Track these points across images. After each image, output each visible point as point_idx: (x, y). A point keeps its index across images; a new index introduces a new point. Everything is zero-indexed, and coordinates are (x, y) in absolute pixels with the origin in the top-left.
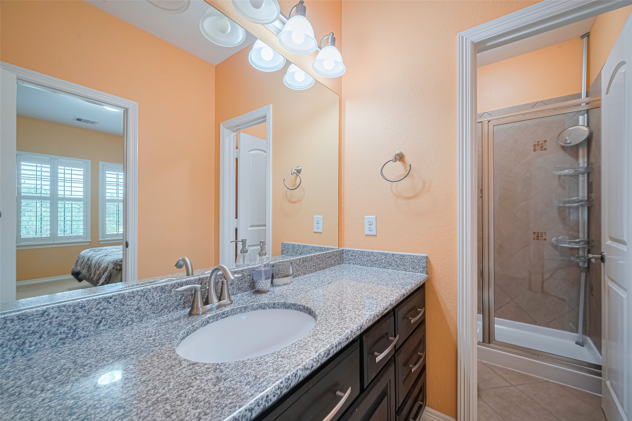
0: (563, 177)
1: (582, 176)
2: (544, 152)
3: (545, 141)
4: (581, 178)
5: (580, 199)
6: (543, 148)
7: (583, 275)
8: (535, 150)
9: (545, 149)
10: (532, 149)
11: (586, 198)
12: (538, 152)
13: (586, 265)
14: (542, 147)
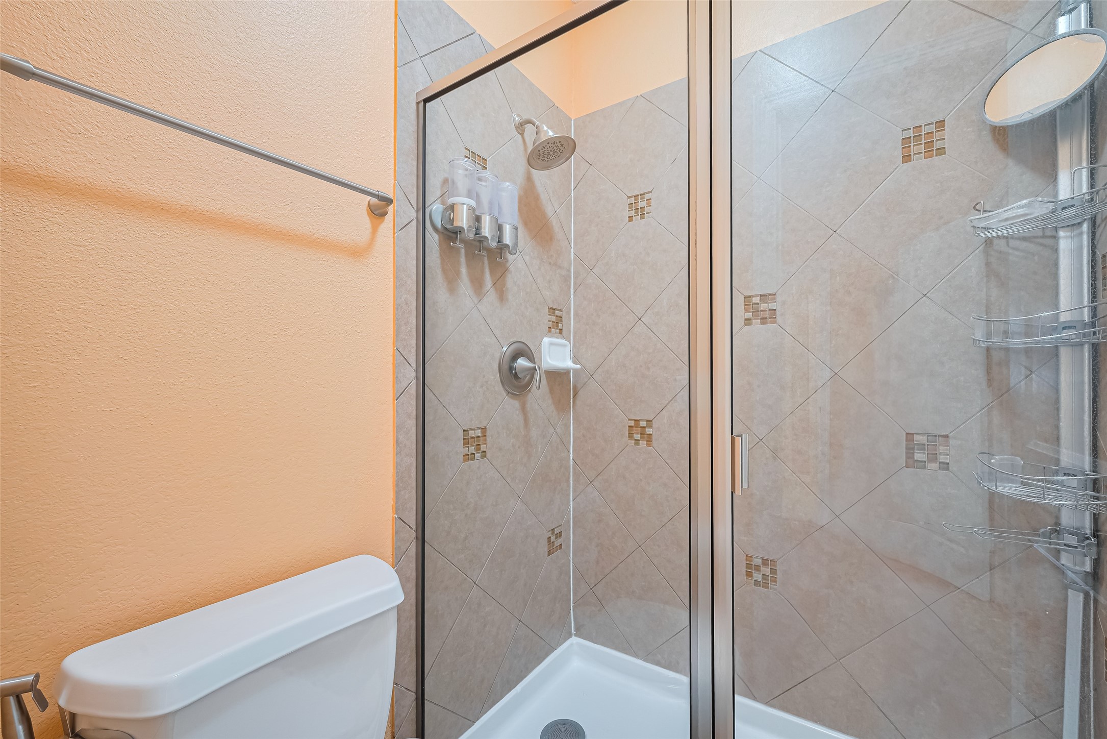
0: (1001, 245)
1: (1068, 234)
2: (936, 160)
3: (941, 124)
4: (1065, 243)
5: (1064, 318)
6: (933, 149)
7: (1076, 601)
8: (907, 158)
9: (941, 151)
10: (899, 154)
11: (1086, 316)
12: (919, 162)
13: (1088, 567)
14: (929, 144)
